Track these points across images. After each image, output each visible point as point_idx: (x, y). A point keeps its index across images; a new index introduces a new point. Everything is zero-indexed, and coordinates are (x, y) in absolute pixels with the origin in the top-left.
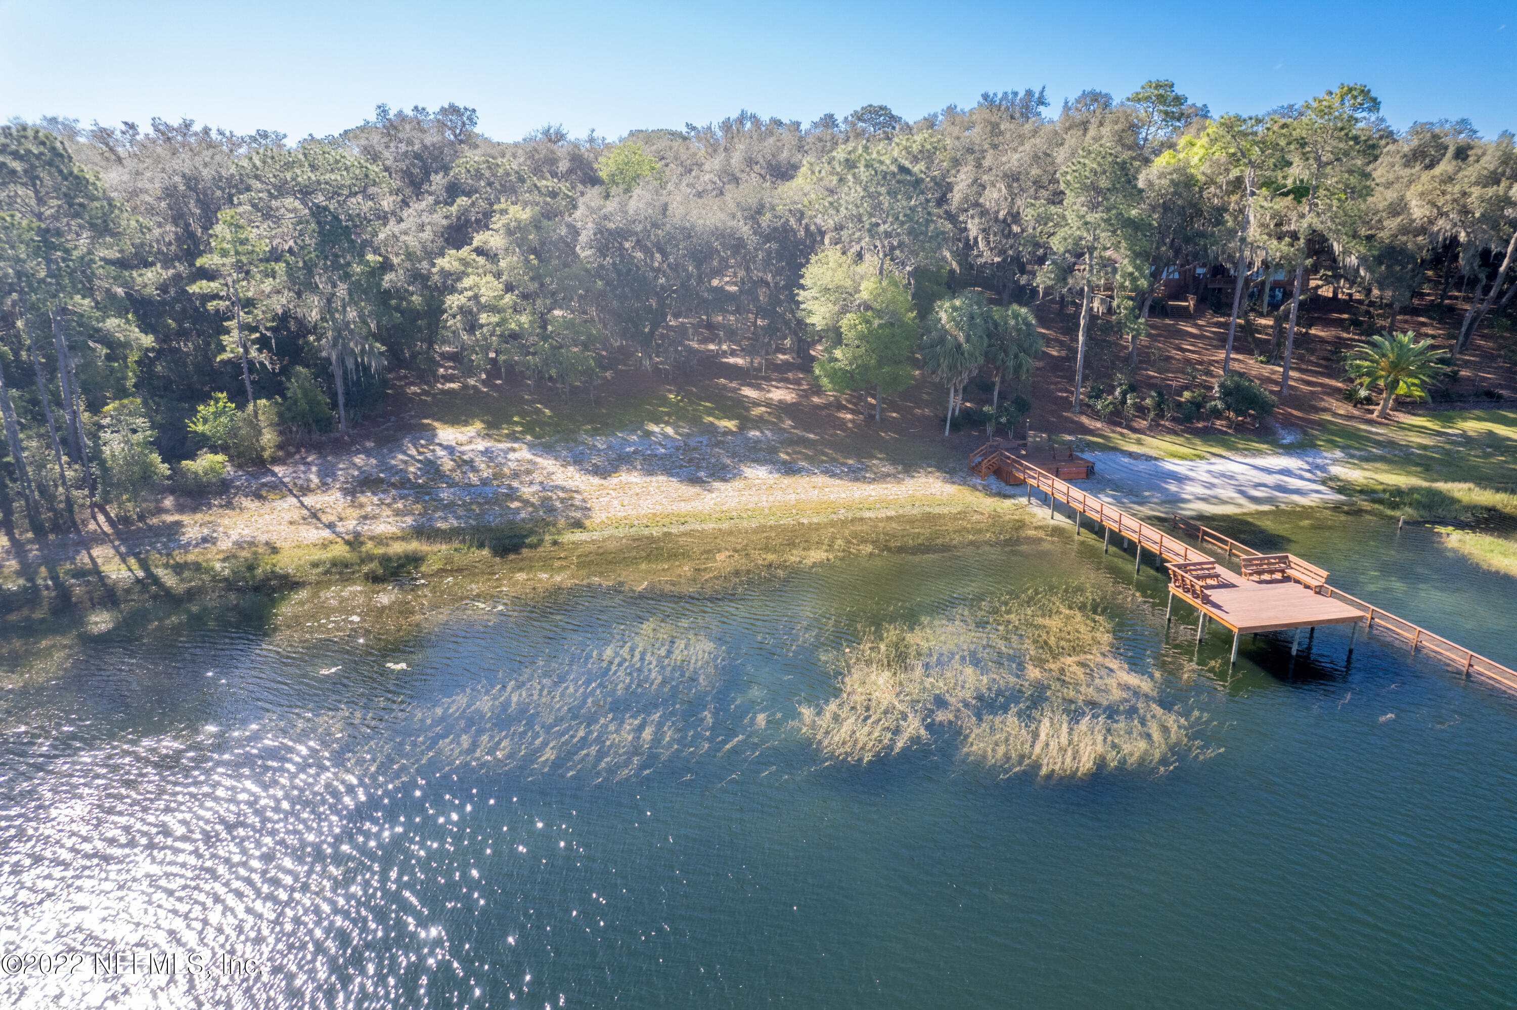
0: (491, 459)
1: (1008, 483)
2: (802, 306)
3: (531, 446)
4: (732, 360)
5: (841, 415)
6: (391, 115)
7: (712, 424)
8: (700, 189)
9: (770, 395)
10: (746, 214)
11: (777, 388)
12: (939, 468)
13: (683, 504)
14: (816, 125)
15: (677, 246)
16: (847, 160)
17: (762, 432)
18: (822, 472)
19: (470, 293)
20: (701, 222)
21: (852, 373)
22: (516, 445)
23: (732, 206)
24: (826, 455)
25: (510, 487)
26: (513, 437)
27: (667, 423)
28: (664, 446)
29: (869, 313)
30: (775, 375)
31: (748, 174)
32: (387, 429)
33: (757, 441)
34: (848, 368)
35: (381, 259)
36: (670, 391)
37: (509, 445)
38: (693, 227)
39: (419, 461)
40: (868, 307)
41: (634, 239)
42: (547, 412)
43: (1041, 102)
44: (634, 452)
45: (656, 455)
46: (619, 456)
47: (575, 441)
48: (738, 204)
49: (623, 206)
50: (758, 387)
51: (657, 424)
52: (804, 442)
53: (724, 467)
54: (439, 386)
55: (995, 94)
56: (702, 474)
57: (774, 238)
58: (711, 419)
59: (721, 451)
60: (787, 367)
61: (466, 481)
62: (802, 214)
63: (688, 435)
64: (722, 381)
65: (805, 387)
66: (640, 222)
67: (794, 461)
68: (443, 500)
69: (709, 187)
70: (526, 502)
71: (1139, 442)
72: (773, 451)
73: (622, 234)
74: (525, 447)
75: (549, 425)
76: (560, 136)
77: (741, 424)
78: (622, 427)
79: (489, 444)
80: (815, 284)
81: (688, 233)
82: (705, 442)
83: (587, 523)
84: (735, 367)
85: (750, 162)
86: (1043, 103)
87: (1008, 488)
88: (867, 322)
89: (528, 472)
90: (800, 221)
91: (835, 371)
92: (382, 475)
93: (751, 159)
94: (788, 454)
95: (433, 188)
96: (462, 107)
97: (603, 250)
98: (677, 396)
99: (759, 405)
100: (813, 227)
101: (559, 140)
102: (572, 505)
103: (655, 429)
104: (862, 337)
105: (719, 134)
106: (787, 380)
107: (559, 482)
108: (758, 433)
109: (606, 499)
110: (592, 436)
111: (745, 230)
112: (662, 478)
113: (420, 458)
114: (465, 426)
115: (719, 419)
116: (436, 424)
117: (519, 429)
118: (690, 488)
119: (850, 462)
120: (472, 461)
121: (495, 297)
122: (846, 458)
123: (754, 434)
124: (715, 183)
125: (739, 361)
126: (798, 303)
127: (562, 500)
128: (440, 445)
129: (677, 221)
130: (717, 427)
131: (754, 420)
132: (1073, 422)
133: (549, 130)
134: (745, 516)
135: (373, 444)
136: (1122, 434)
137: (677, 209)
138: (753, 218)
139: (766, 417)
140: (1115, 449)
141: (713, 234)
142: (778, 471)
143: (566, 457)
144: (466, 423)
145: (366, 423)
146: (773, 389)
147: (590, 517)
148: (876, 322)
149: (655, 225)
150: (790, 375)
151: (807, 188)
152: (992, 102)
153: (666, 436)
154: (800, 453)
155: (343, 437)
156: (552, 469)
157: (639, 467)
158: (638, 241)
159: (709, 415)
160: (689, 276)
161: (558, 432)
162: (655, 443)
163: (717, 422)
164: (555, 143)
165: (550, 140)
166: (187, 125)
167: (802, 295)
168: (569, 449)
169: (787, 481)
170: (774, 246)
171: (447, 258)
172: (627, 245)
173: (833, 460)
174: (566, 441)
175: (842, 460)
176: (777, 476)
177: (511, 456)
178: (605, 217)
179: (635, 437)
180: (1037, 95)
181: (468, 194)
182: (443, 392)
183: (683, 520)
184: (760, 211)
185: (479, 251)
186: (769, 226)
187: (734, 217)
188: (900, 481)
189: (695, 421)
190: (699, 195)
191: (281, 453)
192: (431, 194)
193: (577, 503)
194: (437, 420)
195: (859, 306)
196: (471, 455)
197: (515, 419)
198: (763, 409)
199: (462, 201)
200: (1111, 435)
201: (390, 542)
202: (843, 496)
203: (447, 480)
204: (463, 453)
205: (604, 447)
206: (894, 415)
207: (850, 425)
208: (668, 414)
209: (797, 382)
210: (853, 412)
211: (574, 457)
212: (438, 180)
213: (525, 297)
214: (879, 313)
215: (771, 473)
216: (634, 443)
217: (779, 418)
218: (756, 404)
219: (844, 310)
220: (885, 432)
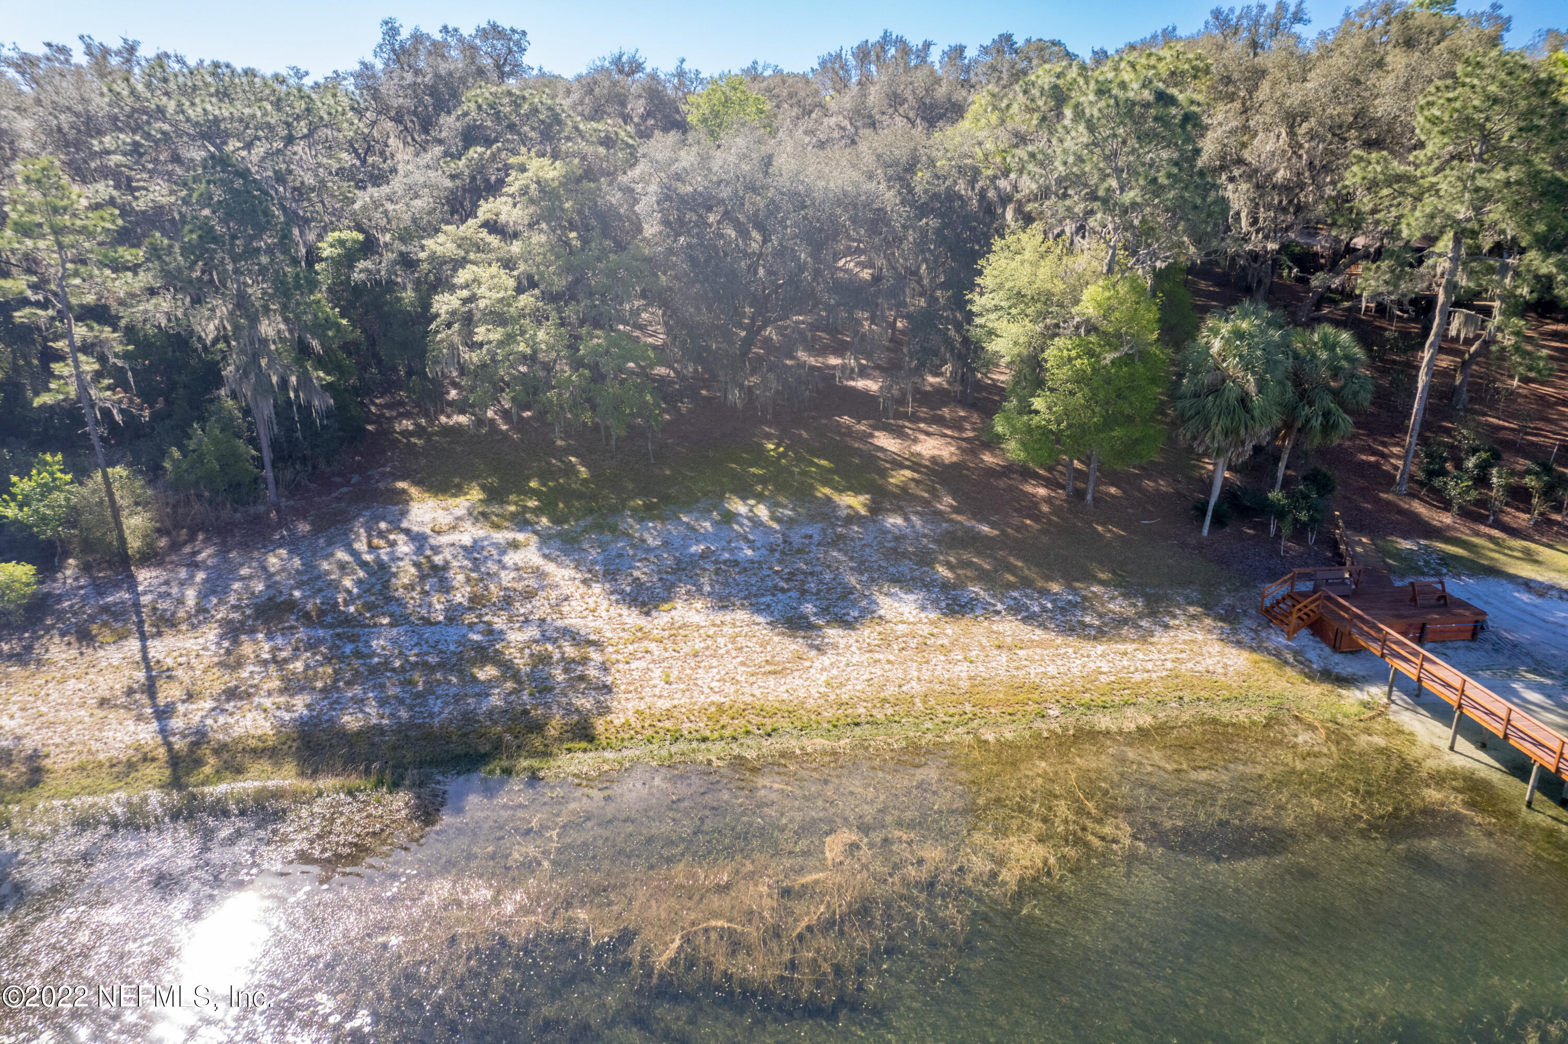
0: (476, 564)
1: (1335, 648)
2: (978, 321)
3: (545, 539)
4: (861, 384)
5: (1029, 489)
6: (405, 34)
7: (829, 499)
8: (823, 137)
9: (917, 448)
10: (890, 171)
11: (928, 434)
12: (1209, 607)
13: (771, 681)
14: (985, 50)
15: (782, 222)
16: (1055, 87)
17: (907, 519)
18: (1009, 609)
19: (465, 293)
20: (821, 184)
21: (1058, 435)
22: (520, 537)
23: (868, 158)
24: (1012, 570)
25: (490, 631)
26: (521, 521)
27: (760, 498)
28: (751, 544)
29: (1093, 338)
30: (924, 411)
31: (891, 117)
32: (339, 500)
33: (899, 538)
34: (1053, 427)
35: (361, 237)
36: (769, 437)
37: (510, 535)
38: (809, 191)
39: (364, 565)
40: (1092, 328)
41: (721, 209)
42: (583, 471)
43: (1298, 18)
44: (704, 556)
45: (736, 563)
46: (678, 561)
47: (613, 529)
48: (879, 156)
49: (705, 159)
50: (898, 432)
51: (744, 498)
52: (973, 540)
53: (847, 593)
54: (443, 419)
55: (1232, 10)
56: (809, 608)
57: (933, 210)
58: (827, 491)
59: (841, 557)
60: (937, 398)
61: (424, 612)
62: (976, 172)
63: (791, 521)
64: (846, 420)
65: (970, 434)
66: (728, 183)
67: (960, 584)
68: (374, 654)
69: (836, 135)
70: (507, 668)
71: (1530, 558)
72: (925, 559)
73: (706, 202)
74: (534, 539)
75: (580, 496)
76: (636, 67)
77: (873, 501)
78: (688, 504)
79: (481, 533)
80: (1000, 286)
81: (800, 201)
82: (816, 538)
83: (600, 725)
84: (865, 395)
85: (895, 100)
86: (1300, 20)
87: (1337, 658)
88: (1091, 354)
89: (529, 595)
90: (972, 182)
91: (1029, 430)
92: (297, 594)
93: (895, 95)
94: (950, 567)
95: (444, 134)
96: (508, 27)
97: (675, 226)
98: (778, 445)
99: (902, 466)
100: (991, 194)
101: (633, 72)
102: (582, 678)
103: (739, 507)
104: (1080, 379)
105: (852, 62)
106: (939, 421)
107: (572, 621)
108: (899, 521)
109: (642, 664)
110: (641, 520)
111: (889, 197)
112: (742, 615)
113: (368, 558)
114: (455, 496)
115: (840, 491)
116: (414, 491)
117: (533, 503)
118: (787, 641)
119: (1055, 587)
120: (446, 567)
121: (501, 300)
122: (1049, 579)
123: (894, 521)
124: (844, 129)
125: (871, 385)
126: (970, 316)
127: (568, 664)
128: (407, 532)
129: (784, 182)
130: (836, 507)
131: (894, 495)
132: (1401, 512)
133: (620, 58)
134: (880, 716)
135: (308, 528)
136: (1491, 538)
137: (784, 163)
138: (901, 179)
139: (913, 489)
140: (1493, 572)
141: (839, 202)
142: (936, 602)
143: (594, 562)
144: (458, 491)
145: (313, 486)
146: (922, 437)
147: (608, 710)
148: (1109, 357)
149: (752, 188)
150: (946, 412)
151: (981, 135)
152: (1227, 20)
153: (756, 523)
154: (968, 564)
155: (268, 512)
156: (568, 588)
157: (707, 588)
158: (726, 213)
159: (826, 483)
160: (802, 268)
161: (591, 511)
162: (739, 535)
163: (836, 497)
164: (628, 75)
165: (621, 71)
166: (131, 49)
167: (979, 302)
168: (603, 546)
169: (951, 629)
170: (933, 222)
171: (441, 238)
172: (712, 218)
173: (1026, 583)
174: (599, 527)
175: (1040, 583)
176: (934, 616)
177: (511, 558)
178: (678, 177)
179: (707, 524)
180: (1292, 9)
181: (488, 143)
182: (447, 431)
183: (769, 724)
184: (911, 168)
185: (492, 227)
186: (926, 192)
187: (870, 177)
188: (1145, 637)
189: (803, 494)
190: (821, 145)
191: (163, 542)
192: (440, 142)
193: (592, 672)
194: (417, 483)
195: (1077, 327)
196: (447, 554)
197: (533, 484)
198: (908, 473)
199: (476, 152)
200: (1475, 540)
201: (247, 761)
202: (1052, 670)
203: (393, 607)
204: (436, 550)
205: (658, 543)
206: (1113, 490)
207: (1045, 508)
208: (763, 480)
209: (957, 425)
210: (1049, 483)
211: (607, 563)
212: (449, 124)
213: (551, 297)
214: (1113, 340)
215: (923, 608)
216: (705, 537)
217: (933, 491)
218: (898, 464)
219: (1053, 332)
220: (1104, 524)
